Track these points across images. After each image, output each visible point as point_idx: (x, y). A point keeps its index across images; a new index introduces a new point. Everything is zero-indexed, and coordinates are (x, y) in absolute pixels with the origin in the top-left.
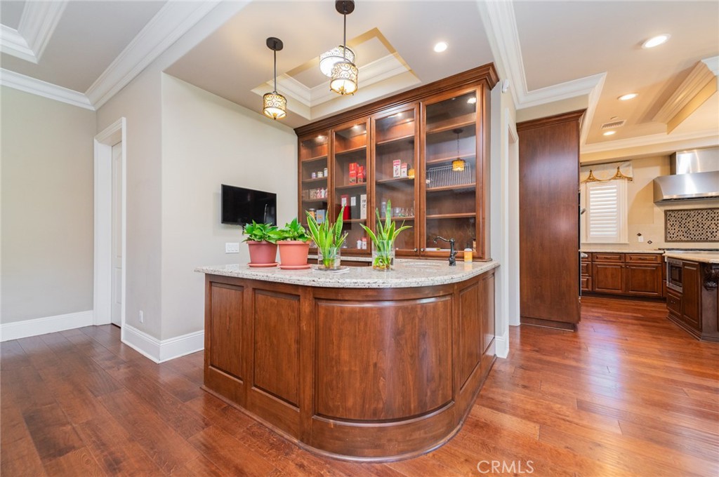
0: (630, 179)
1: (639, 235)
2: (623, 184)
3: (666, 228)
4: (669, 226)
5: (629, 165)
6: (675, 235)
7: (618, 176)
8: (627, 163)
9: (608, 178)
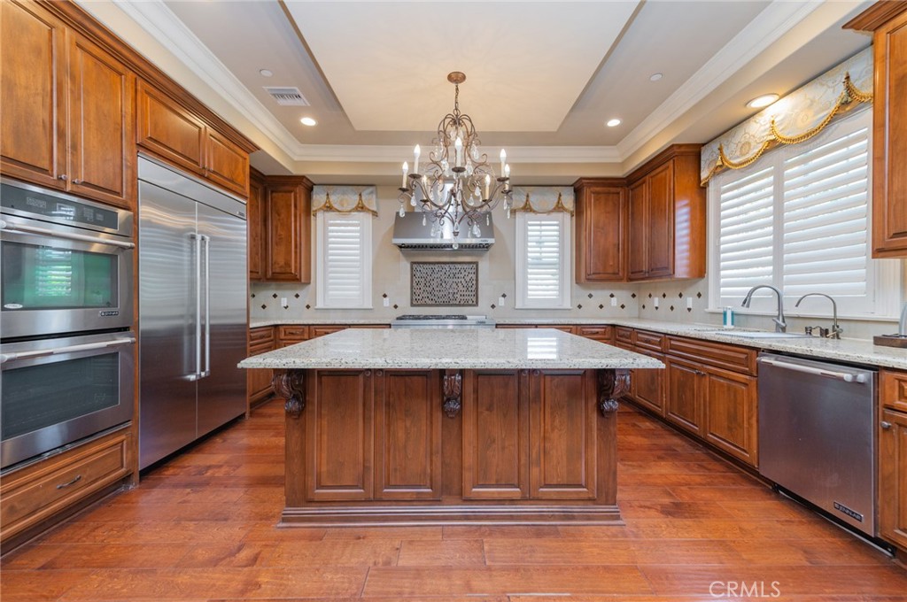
0: (375, 214)
1: (385, 296)
2: (366, 218)
3: (412, 287)
4: (415, 284)
5: (372, 193)
6: (420, 298)
7: (361, 208)
8: (371, 189)
9: (349, 209)
